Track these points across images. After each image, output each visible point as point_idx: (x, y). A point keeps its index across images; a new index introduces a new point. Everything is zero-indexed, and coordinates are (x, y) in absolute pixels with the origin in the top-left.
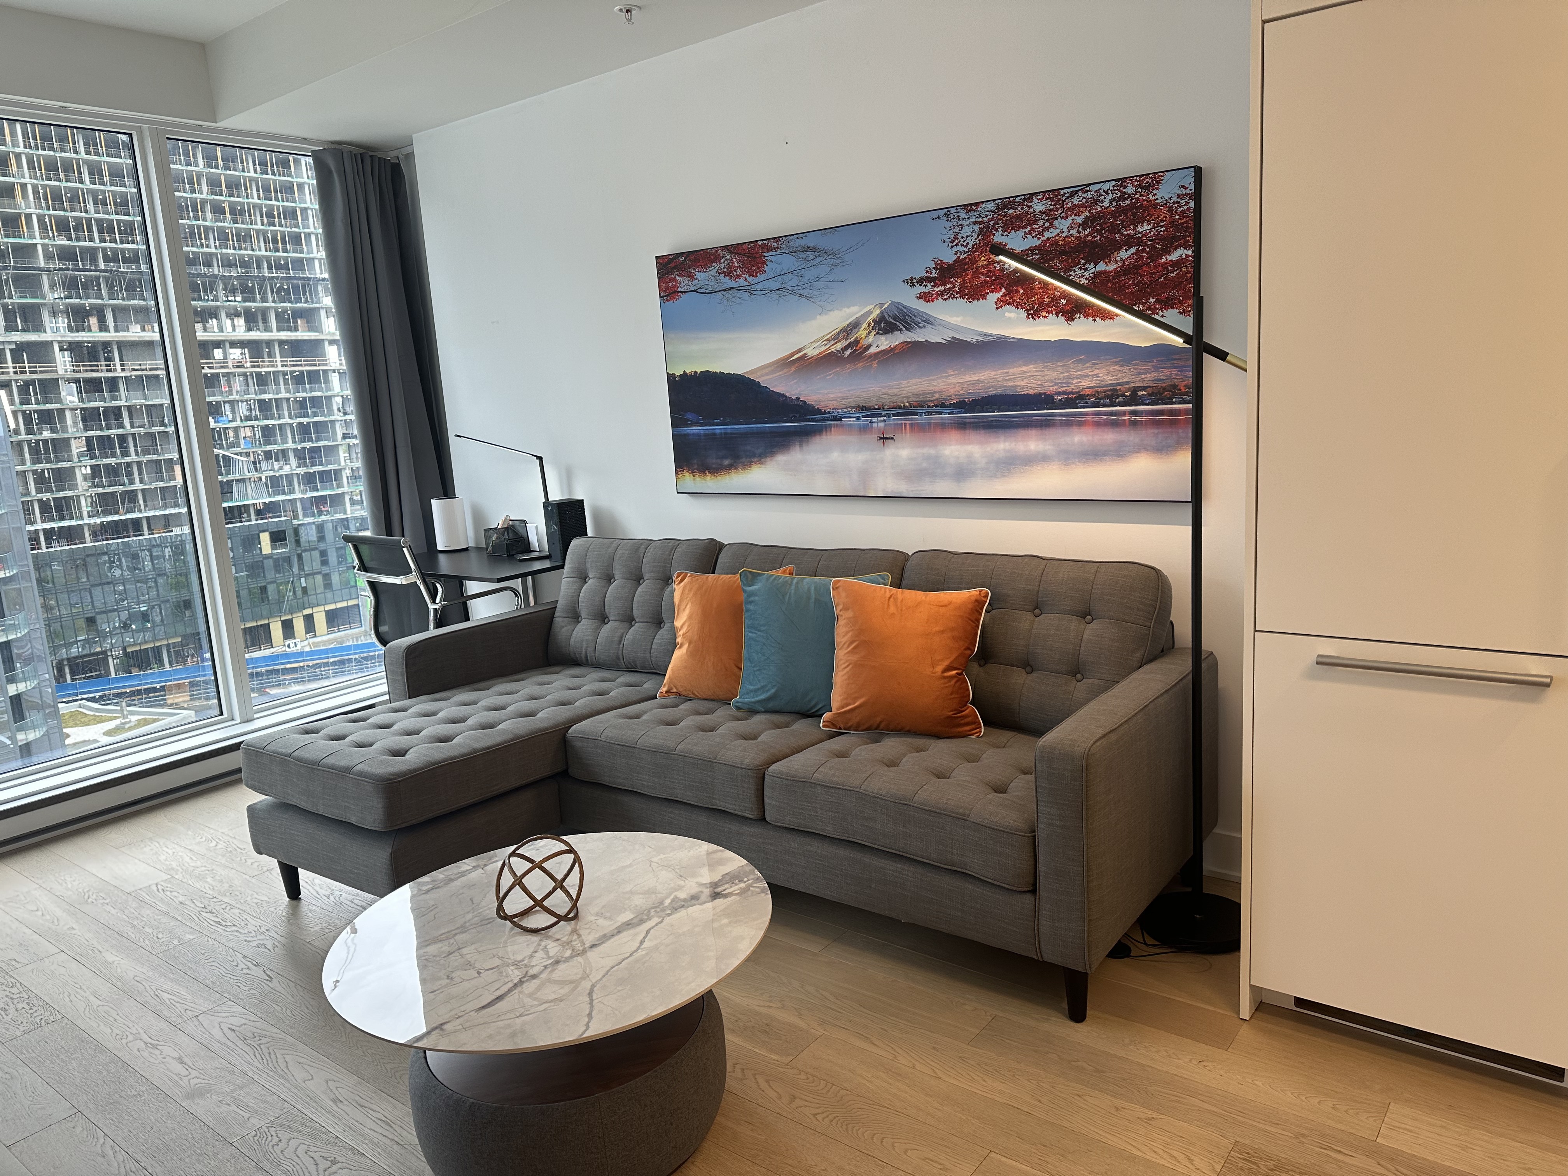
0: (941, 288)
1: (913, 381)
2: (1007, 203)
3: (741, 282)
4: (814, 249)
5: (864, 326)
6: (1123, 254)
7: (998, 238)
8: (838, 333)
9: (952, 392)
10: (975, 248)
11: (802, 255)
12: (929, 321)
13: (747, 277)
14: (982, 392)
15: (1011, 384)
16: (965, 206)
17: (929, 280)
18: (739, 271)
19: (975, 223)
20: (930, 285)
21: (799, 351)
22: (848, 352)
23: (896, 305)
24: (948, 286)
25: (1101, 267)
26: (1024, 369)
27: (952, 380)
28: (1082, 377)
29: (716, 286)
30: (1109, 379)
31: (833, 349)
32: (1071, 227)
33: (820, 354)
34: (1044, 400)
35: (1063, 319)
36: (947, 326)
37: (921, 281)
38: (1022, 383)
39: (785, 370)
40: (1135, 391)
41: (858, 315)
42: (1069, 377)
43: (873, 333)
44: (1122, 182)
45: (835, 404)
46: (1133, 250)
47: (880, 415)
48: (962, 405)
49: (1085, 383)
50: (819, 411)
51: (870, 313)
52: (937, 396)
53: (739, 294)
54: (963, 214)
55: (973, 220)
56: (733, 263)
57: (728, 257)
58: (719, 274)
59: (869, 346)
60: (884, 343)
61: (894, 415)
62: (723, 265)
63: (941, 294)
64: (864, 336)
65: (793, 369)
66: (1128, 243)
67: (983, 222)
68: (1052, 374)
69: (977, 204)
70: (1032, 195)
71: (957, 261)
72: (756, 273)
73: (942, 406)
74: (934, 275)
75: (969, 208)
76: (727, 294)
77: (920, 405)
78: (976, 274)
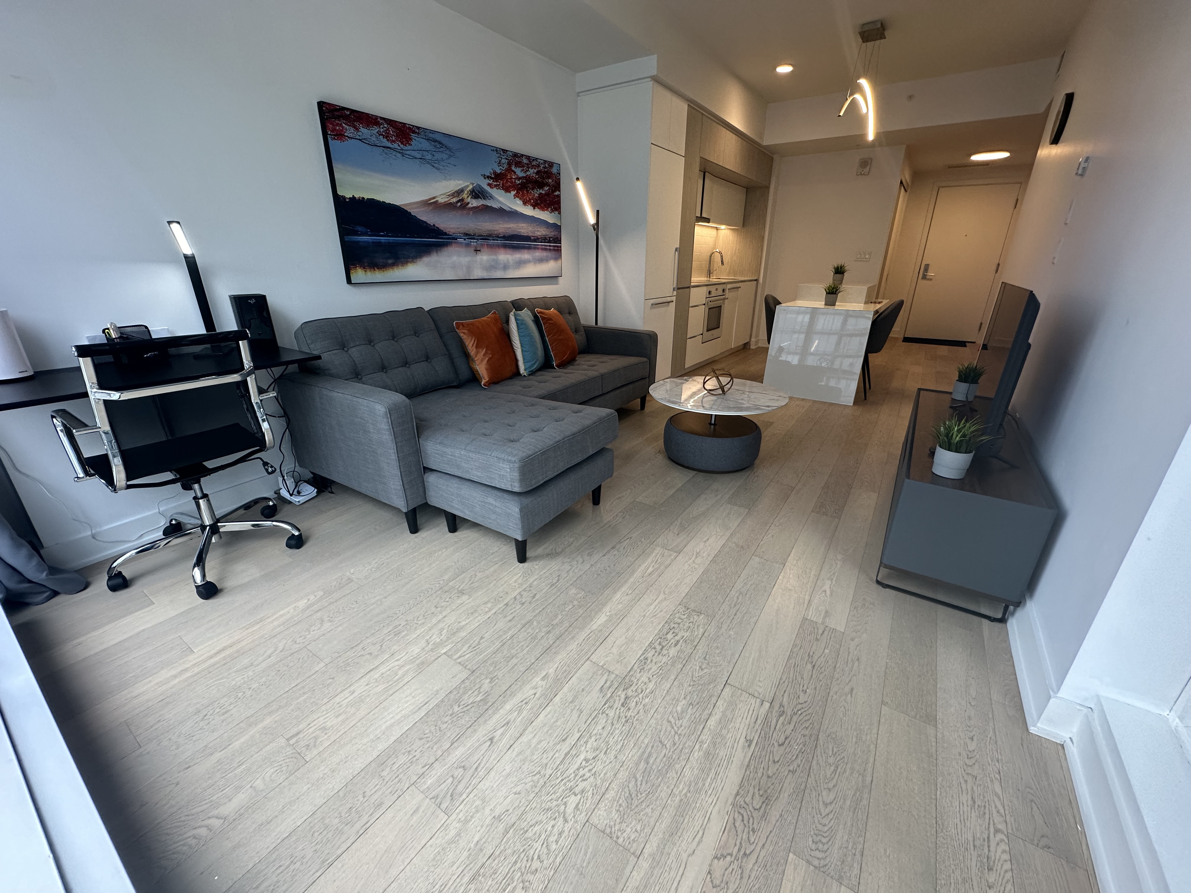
0: (496, 183)
1: (487, 224)
2: (515, 155)
3: (395, 146)
4: (440, 143)
5: (466, 192)
6: (546, 188)
7: (513, 168)
8: (454, 193)
9: (501, 231)
10: (506, 170)
11: (433, 143)
12: (491, 197)
13: (400, 144)
14: (510, 232)
15: (519, 230)
16: (503, 150)
17: (492, 178)
18: (394, 138)
19: (506, 159)
20: (492, 181)
21: (434, 198)
22: (459, 204)
23: (479, 186)
24: (498, 183)
25: (541, 191)
26: (523, 225)
27: (501, 226)
28: (538, 231)
29: (377, 142)
30: (544, 233)
31: (452, 201)
32: (533, 173)
33: (445, 202)
34: (527, 238)
35: (532, 208)
36: (498, 201)
37: (488, 177)
38: (522, 231)
39: (426, 208)
40: (550, 238)
41: (463, 186)
42: (534, 231)
43: (470, 197)
44: (545, 161)
45: (454, 231)
46: (548, 188)
47: (474, 239)
48: (506, 238)
49: (539, 234)
50: (445, 234)
51: (468, 186)
52: (496, 232)
53: (394, 153)
54: (502, 152)
55: (505, 157)
56: (389, 131)
57: (386, 126)
58: (380, 135)
59: (468, 203)
60: (475, 203)
61: (480, 239)
62: (382, 130)
63: (496, 186)
64: (466, 197)
65: (431, 208)
66: (547, 185)
67: (508, 160)
68: (530, 229)
69: (507, 151)
70: (523, 155)
71: (501, 173)
72: (406, 143)
73: (497, 237)
74: (493, 176)
75: (505, 151)
76: (386, 150)
77: (490, 235)
78: (507, 181)
